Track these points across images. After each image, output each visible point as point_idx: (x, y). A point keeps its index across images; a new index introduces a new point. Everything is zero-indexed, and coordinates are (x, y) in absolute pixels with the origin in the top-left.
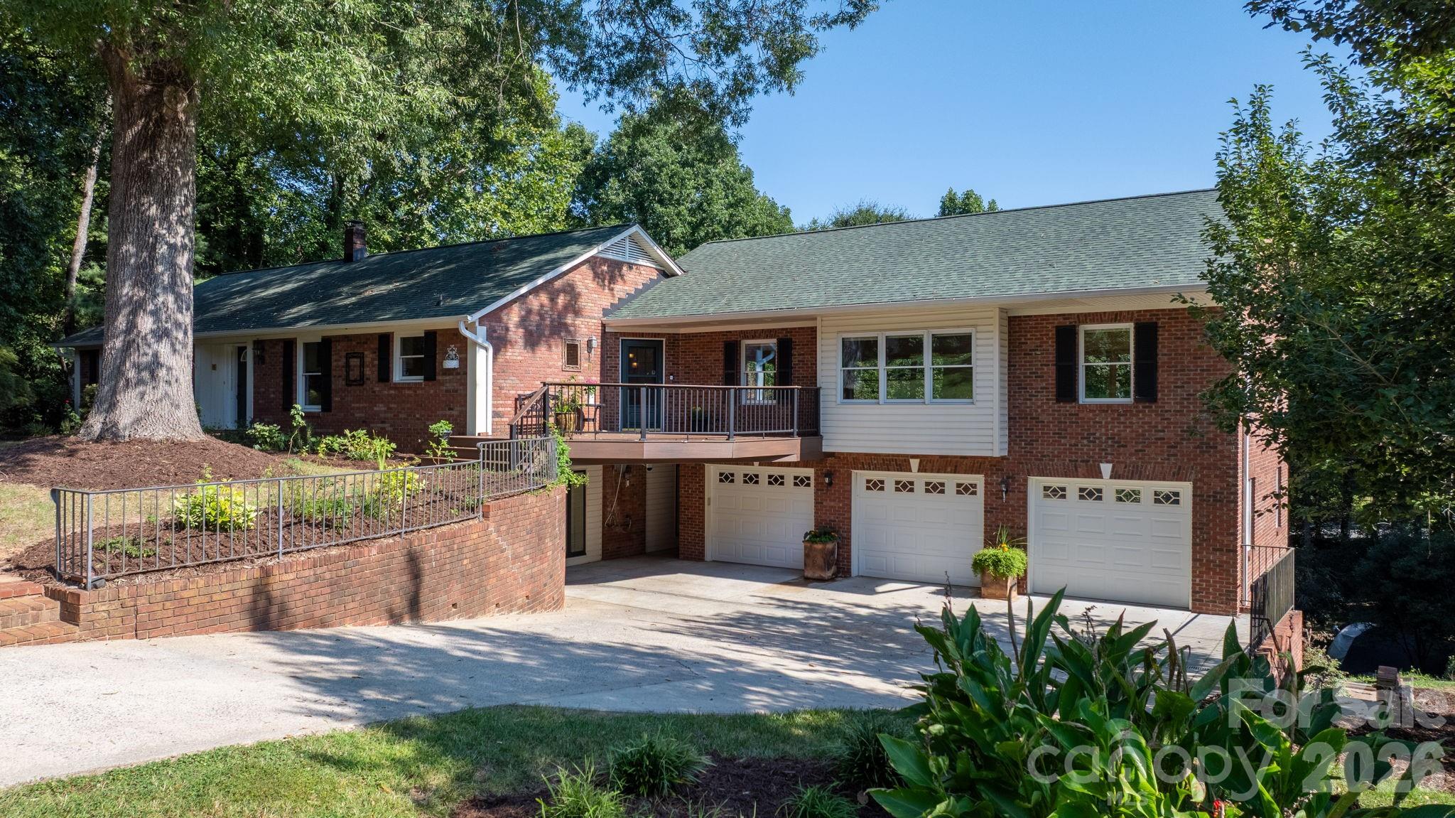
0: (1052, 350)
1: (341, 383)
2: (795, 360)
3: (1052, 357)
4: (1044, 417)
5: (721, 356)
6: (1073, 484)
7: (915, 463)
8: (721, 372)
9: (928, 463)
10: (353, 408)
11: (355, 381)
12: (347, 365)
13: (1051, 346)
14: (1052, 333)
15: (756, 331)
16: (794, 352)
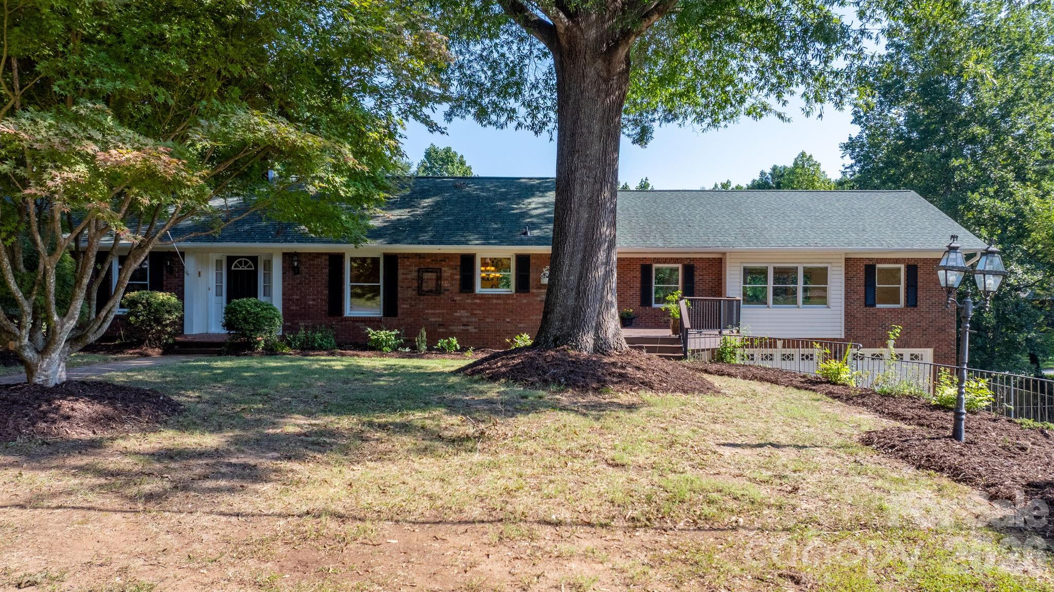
0: (863, 277)
1: (411, 293)
2: (696, 279)
3: (862, 282)
4: (858, 315)
5: (638, 274)
6: (868, 352)
7: (780, 344)
8: (638, 285)
9: (788, 343)
10: (427, 314)
11: (431, 291)
12: (420, 279)
13: (862, 275)
14: (863, 268)
15: (666, 259)
16: (696, 273)
